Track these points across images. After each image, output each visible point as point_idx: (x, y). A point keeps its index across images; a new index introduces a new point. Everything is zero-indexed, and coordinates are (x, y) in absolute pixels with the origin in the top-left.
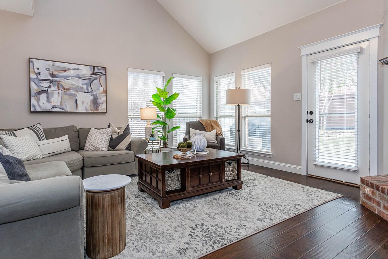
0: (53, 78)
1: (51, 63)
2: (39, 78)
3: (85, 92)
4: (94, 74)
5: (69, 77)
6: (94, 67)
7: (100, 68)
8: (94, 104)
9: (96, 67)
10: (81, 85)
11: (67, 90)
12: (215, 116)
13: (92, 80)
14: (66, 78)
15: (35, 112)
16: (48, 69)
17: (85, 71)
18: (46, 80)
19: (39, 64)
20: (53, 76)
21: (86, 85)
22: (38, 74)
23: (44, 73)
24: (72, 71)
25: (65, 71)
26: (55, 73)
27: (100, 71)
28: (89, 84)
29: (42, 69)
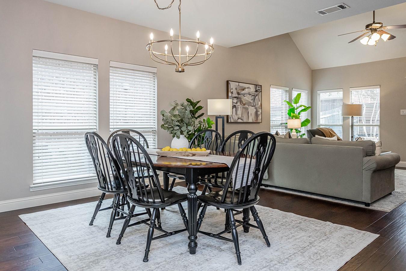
0: (239, 96)
1: (237, 83)
2: (233, 96)
3: (252, 106)
4: (256, 91)
5: (245, 95)
6: (256, 85)
7: (259, 86)
8: (256, 115)
9: (257, 86)
10: (250, 101)
11: (244, 104)
12: (318, 125)
13: (255, 95)
14: (244, 95)
15: (231, 123)
16: (236, 89)
17: (252, 89)
18: (235, 97)
19: (233, 85)
20: (238, 94)
21: (252, 101)
22: (232, 93)
23: (235, 92)
24: (247, 89)
25: (243, 90)
26: (239, 91)
27: (259, 89)
28: (254, 100)
29: (234, 89)
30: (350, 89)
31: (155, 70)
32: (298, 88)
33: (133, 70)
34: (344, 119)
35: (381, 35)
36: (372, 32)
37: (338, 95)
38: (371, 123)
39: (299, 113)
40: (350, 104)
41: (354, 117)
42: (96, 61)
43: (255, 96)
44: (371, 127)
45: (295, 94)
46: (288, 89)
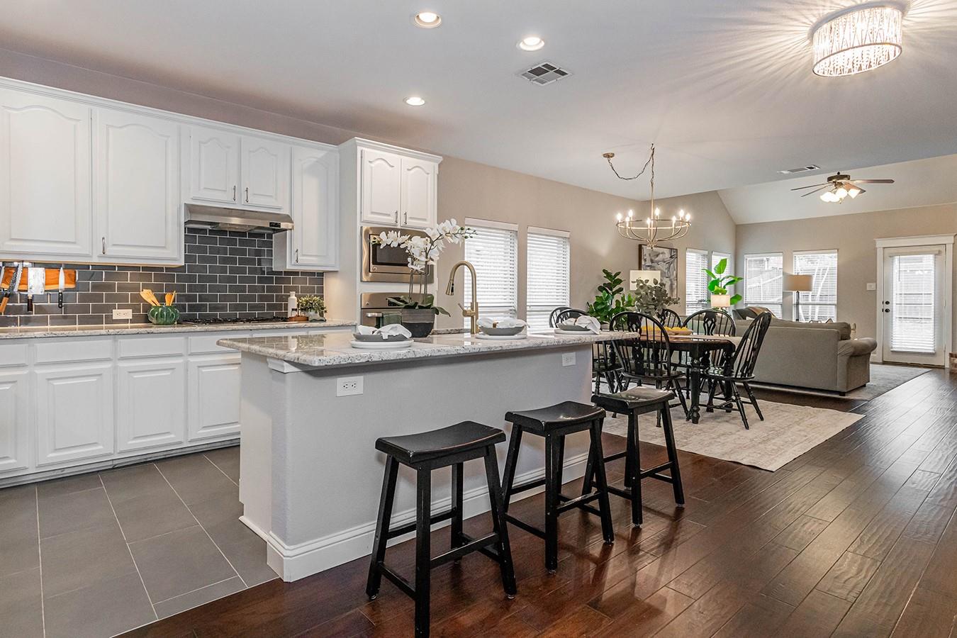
4: (671, 257)
12: (744, 303)
14: (657, 262)
16: (650, 255)
17: (667, 255)
18: (649, 266)
19: (646, 250)
20: (652, 261)
21: (666, 271)
22: (645, 260)
23: (648, 259)
24: (661, 255)
25: (657, 256)
26: (653, 258)
27: (674, 254)
28: (669, 268)
29: (648, 255)
30: (794, 253)
31: (567, 234)
32: (719, 251)
33: (547, 235)
34: (785, 295)
35: (848, 190)
36: (835, 186)
37: (776, 261)
38: (810, 301)
39: (724, 287)
40: (794, 274)
41: (800, 292)
42: (515, 227)
43: (670, 264)
44: (810, 306)
45: (716, 260)
46: (706, 253)
